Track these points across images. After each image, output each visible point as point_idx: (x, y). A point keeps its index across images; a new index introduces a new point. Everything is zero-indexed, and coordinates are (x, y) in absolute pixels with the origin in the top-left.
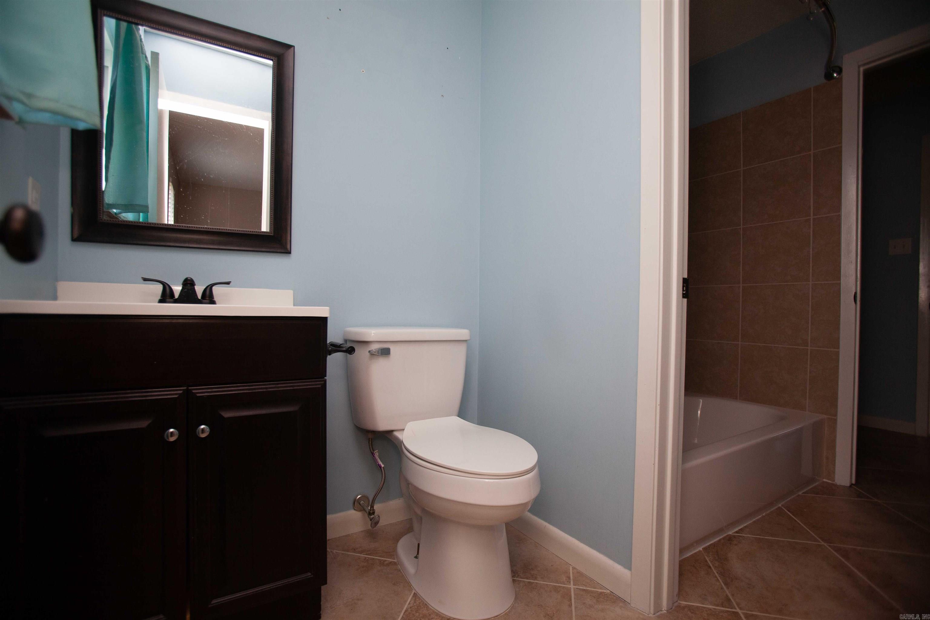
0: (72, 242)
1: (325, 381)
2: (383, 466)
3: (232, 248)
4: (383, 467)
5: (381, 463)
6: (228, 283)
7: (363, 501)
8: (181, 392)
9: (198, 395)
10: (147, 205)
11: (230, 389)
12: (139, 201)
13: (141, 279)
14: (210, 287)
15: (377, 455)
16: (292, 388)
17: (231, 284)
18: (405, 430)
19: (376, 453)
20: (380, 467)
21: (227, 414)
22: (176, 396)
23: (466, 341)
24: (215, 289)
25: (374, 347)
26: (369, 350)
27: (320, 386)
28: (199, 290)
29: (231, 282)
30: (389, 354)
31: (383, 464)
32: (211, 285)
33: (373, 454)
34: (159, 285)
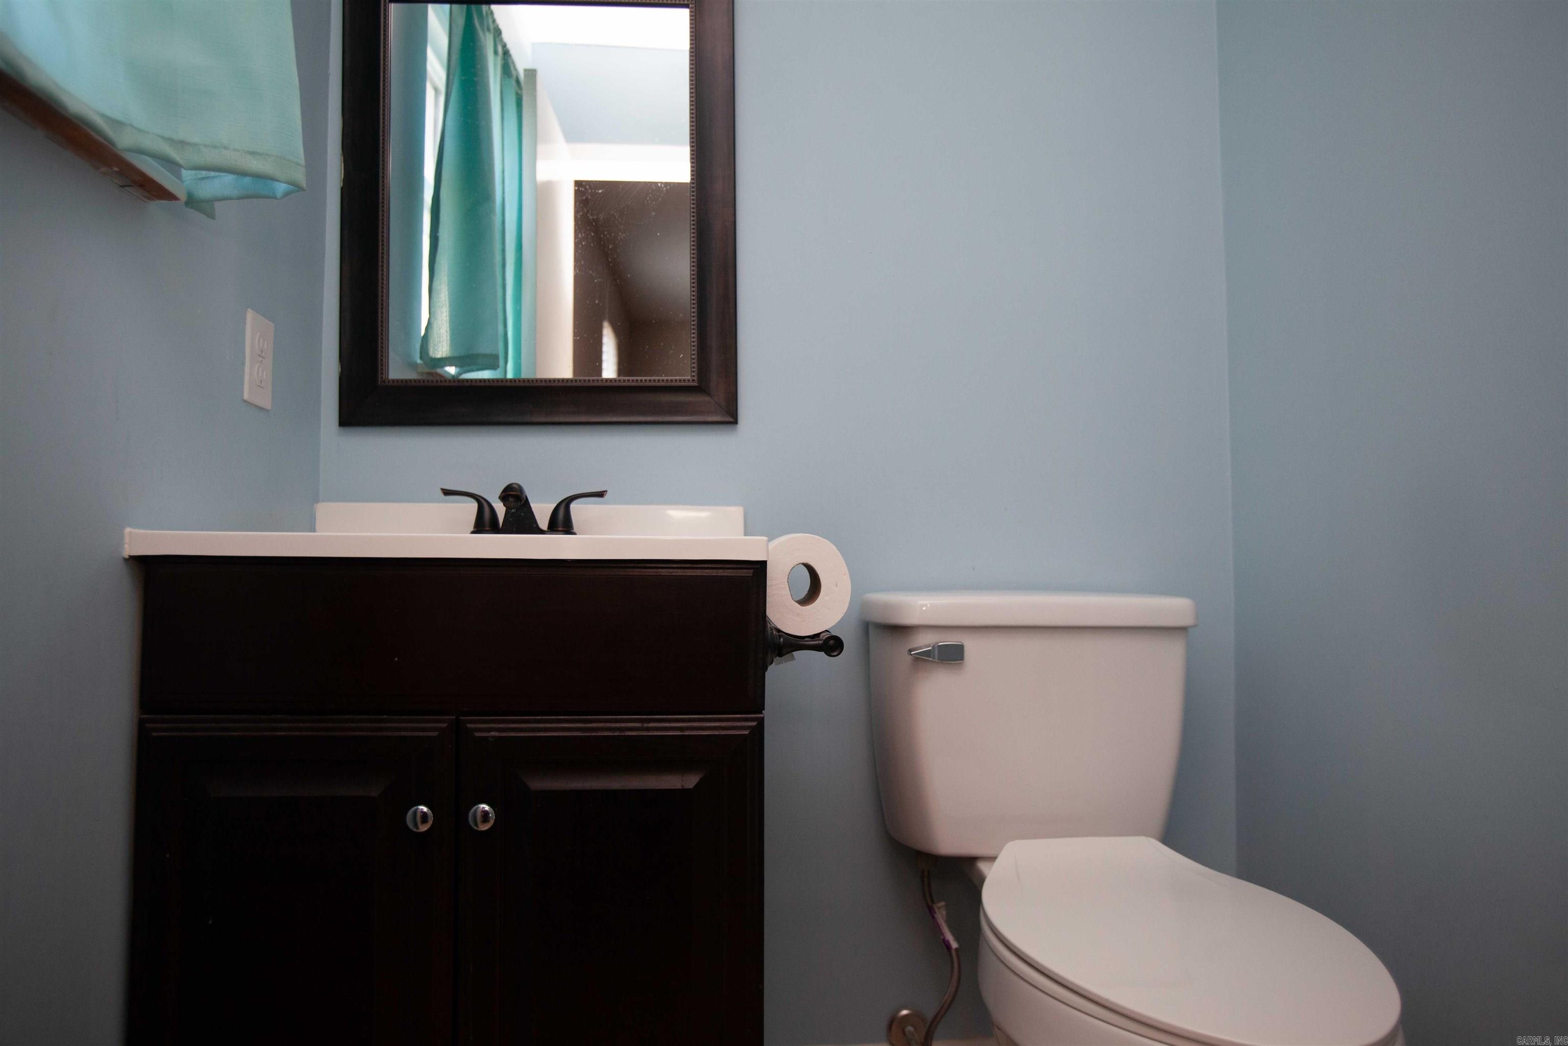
0: (342, 428)
1: (761, 722)
2: (954, 945)
3: (615, 419)
4: (956, 949)
5: (949, 937)
6: (601, 494)
7: (912, 1026)
8: (445, 725)
9: (477, 734)
10: (494, 353)
11: (542, 725)
12: (484, 348)
13: (440, 490)
14: (566, 503)
15: (941, 916)
16: (679, 733)
17: (607, 497)
18: (998, 861)
19: (939, 908)
20: (948, 946)
21: (538, 784)
22: (435, 734)
23: (1183, 629)
24: (573, 506)
25: (924, 641)
26: (908, 649)
27: (746, 732)
28: (542, 512)
29: (606, 491)
30: (962, 658)
31: (957, 939)
32: (567, 501)
33: (931, 911)
34: (471, 502)
